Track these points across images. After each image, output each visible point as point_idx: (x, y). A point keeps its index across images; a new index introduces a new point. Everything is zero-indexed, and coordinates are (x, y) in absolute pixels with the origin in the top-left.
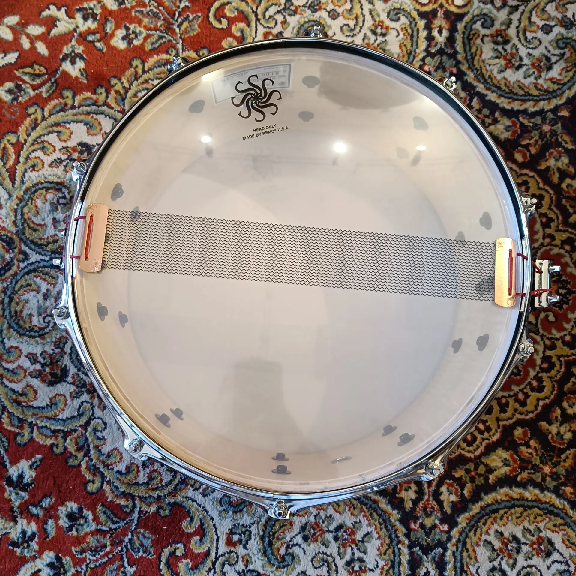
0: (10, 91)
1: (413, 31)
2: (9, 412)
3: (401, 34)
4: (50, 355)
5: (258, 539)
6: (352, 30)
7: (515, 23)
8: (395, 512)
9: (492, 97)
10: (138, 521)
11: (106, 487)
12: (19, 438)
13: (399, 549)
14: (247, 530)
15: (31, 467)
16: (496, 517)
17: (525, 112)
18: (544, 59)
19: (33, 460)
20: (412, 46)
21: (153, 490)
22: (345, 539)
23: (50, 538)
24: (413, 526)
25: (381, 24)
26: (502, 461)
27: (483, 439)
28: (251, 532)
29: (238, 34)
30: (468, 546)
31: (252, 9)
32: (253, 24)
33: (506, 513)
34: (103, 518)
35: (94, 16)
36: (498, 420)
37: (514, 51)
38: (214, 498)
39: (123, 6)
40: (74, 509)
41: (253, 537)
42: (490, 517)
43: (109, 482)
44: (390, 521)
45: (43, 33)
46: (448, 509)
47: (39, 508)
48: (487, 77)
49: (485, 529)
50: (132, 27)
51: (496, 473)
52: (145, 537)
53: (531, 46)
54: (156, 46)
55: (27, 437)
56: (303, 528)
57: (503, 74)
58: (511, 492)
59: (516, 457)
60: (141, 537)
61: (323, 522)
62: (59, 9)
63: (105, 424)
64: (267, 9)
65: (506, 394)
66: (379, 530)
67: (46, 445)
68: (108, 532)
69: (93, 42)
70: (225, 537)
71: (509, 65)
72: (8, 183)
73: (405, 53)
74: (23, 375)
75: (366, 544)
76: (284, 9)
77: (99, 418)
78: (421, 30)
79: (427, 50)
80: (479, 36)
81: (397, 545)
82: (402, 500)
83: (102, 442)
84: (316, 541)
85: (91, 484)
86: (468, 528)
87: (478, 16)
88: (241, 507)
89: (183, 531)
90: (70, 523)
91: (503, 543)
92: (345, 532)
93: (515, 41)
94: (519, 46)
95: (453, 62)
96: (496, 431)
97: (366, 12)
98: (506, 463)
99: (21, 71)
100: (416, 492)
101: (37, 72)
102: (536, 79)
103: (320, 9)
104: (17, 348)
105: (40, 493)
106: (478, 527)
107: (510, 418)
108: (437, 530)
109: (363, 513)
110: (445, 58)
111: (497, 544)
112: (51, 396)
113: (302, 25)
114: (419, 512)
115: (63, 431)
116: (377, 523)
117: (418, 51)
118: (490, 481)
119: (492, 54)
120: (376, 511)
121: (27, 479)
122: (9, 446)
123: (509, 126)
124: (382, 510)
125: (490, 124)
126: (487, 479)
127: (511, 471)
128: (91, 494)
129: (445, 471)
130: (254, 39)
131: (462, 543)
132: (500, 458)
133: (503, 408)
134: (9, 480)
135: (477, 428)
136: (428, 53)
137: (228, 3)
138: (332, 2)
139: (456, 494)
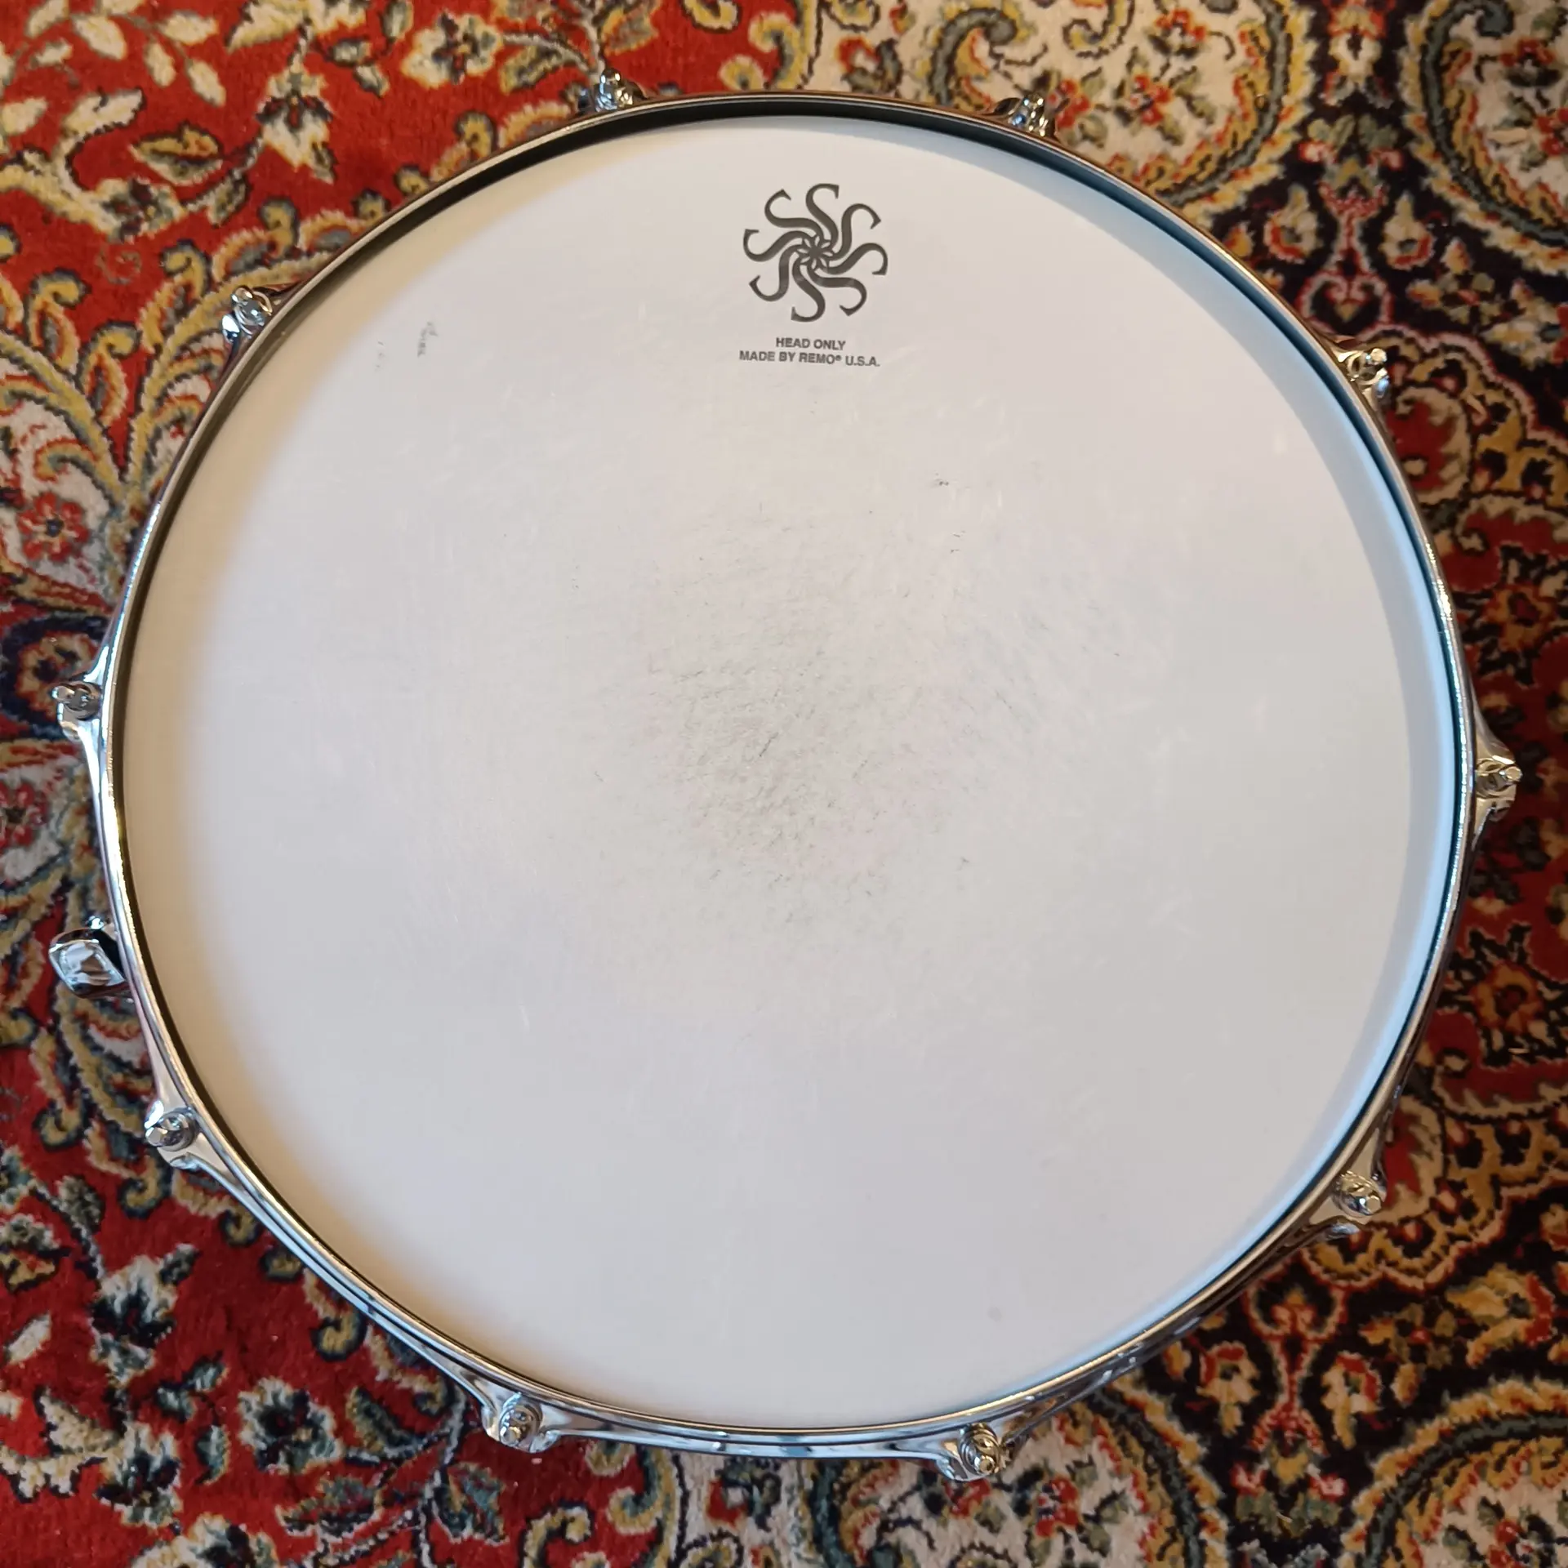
0: (115, 206)
1: (1274, 44)
2: (103, 1122)
3: (1241, 50)
5: (798, 1501)
6: (1096, 37)
8: (1192, 1438)
9: (1503, 238)
10: (461, 1439)
11: (372, 1345)
12: (131, 1198)
13: (1202, 1544)
14: (767, 1476)
15: (164, 1277)
16: (1483, 1463)
19: (170, 1257)
20: (1271, 86)
22: (1047, 1511)
23: (216, 1478)
24: (1242, 1479)
25: (1181, 20)
26: (1506, 1302)
27: (1453, 1238)
28: (778, 1482)
29: (767, 46)
30: (1401, 1541)
32: (810, 17)
33: (1513, 1450)
34: (362, 1427)
36: (1496, 1182)
40: (282, 1399)
41: (784, 1496)
42: (1466, 1462)
44: (1177, 1464)
45: (211, 39)
46: (1344, 1434)
47: (184, 1394)
48: (1488, 181)
49: (1450, 1494)
50: (463, 22)
51: (1486, 1336)
52: (479, 1485)
54: (532, 77)
55: (152, 1191)
56: (928, 1474)
57: (1535, 173)
58: (1528, 1391)
59: (1546, 1291)
60: (469, 1485)
65: (1521, 1108)
66: (1144, 1487)
67: (206, 1218)
68: (377, 1467)
69: (351, 65)
70: (705, 1492)
71: (1555, 145)
72: (107, 468)
73: (1250, 106)
75: (1107, 1527)
78: (1298, 38)
79: (1313, 99)
80: (1468, 57)
81: (1197, 1532)
82: (1213, 1406)
84: (965, 1512)
85: (329, 1331)
86: (1402, 1492)
89: (588, 1472)
90: (270, 1440)
91: (1502, 1536)
92: (1048, 1489)
95: (1390, 134)
96: (1491, 1215)
98: (1516, 1307)
99: (147, 146)
100: (1253, 1382)
101: (193, 150)
105: (188, 1353)
106: (1430, 1489)
107: (1531, 1180)
108: (1314, 1495)
109: (1099, 1439)
110: (1366, 122)
111: (1485, 1540)
113: (952, 22)
114: (1262, 1441)
116: (1140, 1468)
117: (1287, 101)
118: (1470, 1359)
119: (1504, 112)
120: (1137, 1434)
121: (152, 1312)
122: (102, 1216)
123: (1550, 327)
124: (1155, 1432)
125: (1495, 320)
126: (1460, 1352)
127: (1530, 1332)
128: (331, 1358)
129: (1340, 1326)
130: (811, 62)
131: (1383, 1534)
132: (1500, 1292)
133: (1513, 1149)
134: (103, 1314)
135: (1434, 1204)
136: (1318, 107)
139: (1371, 1393)
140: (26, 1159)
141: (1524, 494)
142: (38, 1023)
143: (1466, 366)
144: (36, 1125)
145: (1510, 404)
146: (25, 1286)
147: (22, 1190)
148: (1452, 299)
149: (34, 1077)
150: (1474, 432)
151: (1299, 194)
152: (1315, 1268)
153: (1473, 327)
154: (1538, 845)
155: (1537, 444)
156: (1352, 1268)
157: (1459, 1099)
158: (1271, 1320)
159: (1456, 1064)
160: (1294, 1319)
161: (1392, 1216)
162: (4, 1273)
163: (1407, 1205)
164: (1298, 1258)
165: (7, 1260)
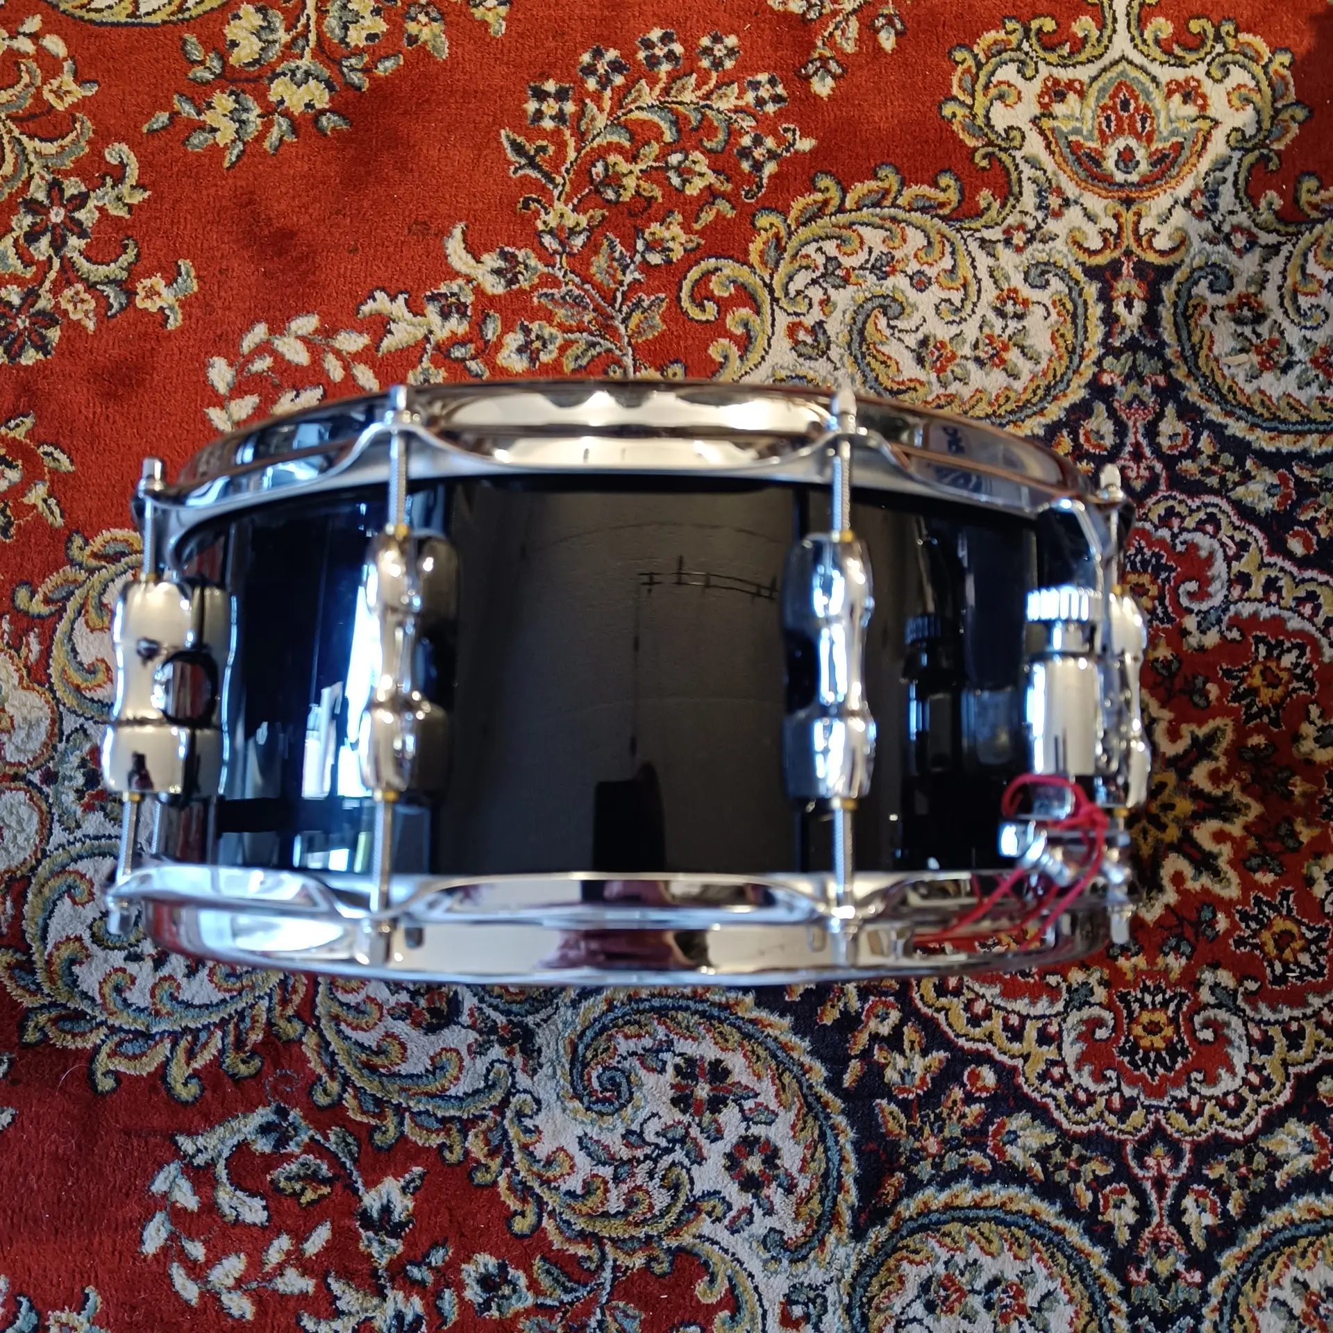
1: (1076, 308)
2: (354, 1087)
3: (1053, 312)
5: (840, 1312)
6: (958, 310)
7: (1275, 279)
8: (1098, 1250)
9: (1237, 428)
10: (612, 1285)
11: (547, 1223)
12: (378, 1137)
13: (1111, 1321)
14: (818, 1296)
15: (404, 1190)
16: (1292, 1254)
17: (1303, 456)
19: (407, 1177)
20: (1076, 336)
21: (637, 1225)
22: (1006, 1306)
23: (450, 1324)
24: (1133, 1275)
25: (1012, 295)
26: (1299, 1144)
27: (1259, 1104)
28: (825, 1299)
29: (739, 331)
30: (1243, 1311)
31: (762, 279)
32: (766, 309)
33: (1311, 1244)
34: (545, 1282)
35: (461, 309)
36: (1285, 1064)
37: (1276, 335)
38: (751, 1235)
39: (514, 287)
40: (490, 1268)
41: (830, 1309)
42: (1282, 1253)
43: (552, 1214)
44: (1090, 1269)
45: (366, 347)
46: (1198, 1240)
47: (424, 1268)
48: (1225, 391)
49: (1272, 1277)
50: (535, 326)
51: (1287, 1168)
52: (627, 1316)
53: (1309, 324)
54: (584, 362)
55: (392, 1133)
56: (925, 1287)
57: (1255, 383)
58: (1318, 1203)
59: (1324, 1135)
60: (619, 1315)
61: (962, 1274)
62: (393, 299)
63: (538, 1102)
64: (791, 279)
65: (1297, 1013)
66: (1068, 1286)
67: (430, 1148)
68: (558, 1309)
69: (464, 360)
70: (778, 1311)
71: (1267, 364)
73: (1063, 350)
74: (377, 1015)
75: (1046, 1314)
76: (823, 276)
77: (525, 1091)
78: (1091, 302)
79: (1104, 343)
80: (1205, 308)
81: (1106, 1314)
82: (1110, 1227)
83: (535, 1137)
84: (951, 1311)
85: (518, 1218)
86: (1240, 1277)
87: (1201, 268)
88: (804, 1252)
89: (698, 1301)
90: (485, 1296)
91: (1309, 1302)
92: (1004, 1291)
94: (1286, 324)
95: (1157, 364)
96: (1283, 1085)
97: (983, 273)
98: (1305, 1148)
100: (1135, 1209)
102: (1321, 389)
103: (894, 271)
105: (424, 1240)
106: (1259, 1274)
107: (1308, 1061)
108: (1182, 1283)
109: (1037, 1255)
110: (1141, 356)
111: (1298, 1306)
112: (432, 1053)
113: (861, 306)
114: (1144, 1249)
115: (460, 1119)
116: (1065, 1273)
117: (1087, 345)
118: (1277, 1184)
119: (1232, 344)
120: (1061, 1250)
121: (398, 1215)
122: (359, 1152)
123: (1273, 486)
124: (1072, 1247)
125: (1236, 484)
126: (1271, 1180)
127: (1317, 1164)
128: (521, 1237)
129: (1189, 1168)
130: (769, 339)
131: (1230, 1305)
132: (1295, 1137)
133: (1295, 1040)
134: (365, 1218)
135: (1245, 1081)
136: (1109, 350)
137: (717, 269)
138: (916, 256)
139: (1214, 1212)
140: (305, 1117)
141: (1265, 599)
142: (306, 1025)
143: (1220, 516)
144: (310, 1095)
145: (1250, 540)
146: (311, 1203)
147: (304, 1138)
148: (1206, 472)
149: (304, 1060)
150: (1228, 560)
151: (1100, 407)
152: (1169, 1130)
153: (1222, 490)
154: (1294, 835)
155: (1270, 565)
156: (1194, 1128)
157: (1256, 1009)
158: (1143, 1166)
159: (1252, 986)
160: (1158, 1164)
161: (1218, 1091)
162: (296, 1195)
163: (1227, 1083)
164: (1157, 1122)
165: (298, 1187)
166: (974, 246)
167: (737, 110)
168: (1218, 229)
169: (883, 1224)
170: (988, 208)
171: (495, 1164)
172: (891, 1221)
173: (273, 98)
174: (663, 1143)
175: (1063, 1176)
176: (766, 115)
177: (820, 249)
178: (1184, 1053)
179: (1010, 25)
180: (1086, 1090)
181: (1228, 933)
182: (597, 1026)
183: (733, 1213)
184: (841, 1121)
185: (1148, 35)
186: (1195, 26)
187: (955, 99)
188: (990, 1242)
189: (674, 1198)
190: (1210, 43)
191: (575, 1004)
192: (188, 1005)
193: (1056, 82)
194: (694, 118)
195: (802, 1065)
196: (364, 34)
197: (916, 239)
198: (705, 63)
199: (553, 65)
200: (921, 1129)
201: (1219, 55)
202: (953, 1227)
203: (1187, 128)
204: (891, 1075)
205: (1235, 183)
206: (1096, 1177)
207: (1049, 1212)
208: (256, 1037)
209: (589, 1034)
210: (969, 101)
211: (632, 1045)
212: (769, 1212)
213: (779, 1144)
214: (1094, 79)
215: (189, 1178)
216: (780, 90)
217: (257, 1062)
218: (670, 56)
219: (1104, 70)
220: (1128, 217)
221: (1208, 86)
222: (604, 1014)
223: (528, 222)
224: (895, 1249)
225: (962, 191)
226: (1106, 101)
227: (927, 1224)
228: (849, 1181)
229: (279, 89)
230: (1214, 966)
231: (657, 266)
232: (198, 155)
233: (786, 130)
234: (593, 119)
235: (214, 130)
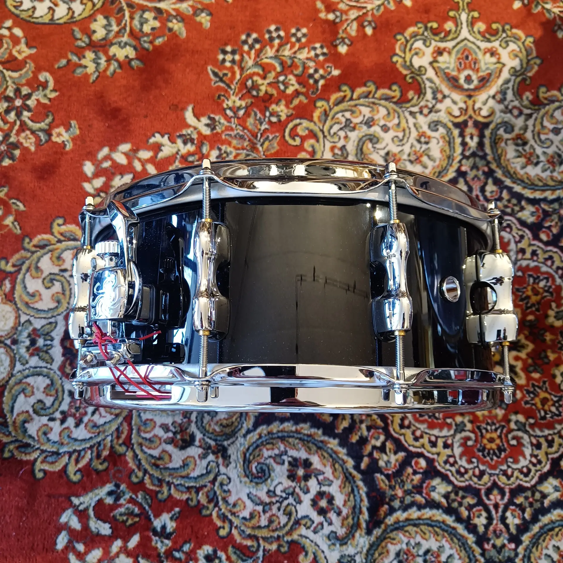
1: (450, 139)
2: (150, 474)
3: (441, 141)
4: (180, 425)
6: (401, 141)
7: (531, 128)
8: (471, 536)
9: (518, 189)
10: (263, 558)
11: (234, 532)
12: (160, 496)
14: (352, 560)
15: (171, 519)
16: (553, 535)
17: (545, 200)
18: (556, 156)
19: (173, 513)
20: (450, 151)
21: (273, 531)
24: (486, 546)
25: (423, 134)
26: (554, 488)
27: (537, 471)
29: (310, 149)
30: (532, 560)
31: (319, 128)
32: (321, 140)
33: (560, 530)
34: (234, 557)
35: (192, 141)
36: (547, 454)
37: (532, 151)
38: (323, 534)
39: (215, 131)
40: (210, 551)
42: (548, 535)
43: (236, 527)
44: (468, 544)
45: (152, 157)
46: (513, 530)
47: (180, 552)
48: (512, 173)
49: (544, 544)
50: (223, 148)
51: (549, 498)
53: (545, 146)
55: (166, 493)
56: (398, 554)
57: (524, 170)
58: (562, 512)
61: (414, 548)
62: (163, 136)
63: (229, 479)
64: (331, 127)
65: (551, 432)
66: (459, 551)
67: (182, 500)
69: (193, 162)
71: (529, 162)
73: (445, 157)
74: (158, 442)
76: (345, 126)
77: (224, 474)
78: (456, 137)
79: (462, 154)
80: (502, 140)
82: (475, 526)
83: (228, 494)
85: (221, 529)
86: (531, 545)
87: (500, 123)
88: (346, 541)
91: (560, 555)
92: (432, 555)
93: (532, 142)
94: (536, 146)
95: (483, 162)
96: (546, 463)
97: (411, 125)
98: (556, 489)
100: (486, 518)
102: (551, 172)
103: (374, 124)
104: (151, 420)
105: (181, 541)
106: (539, 544)
107: (556, 452)
108: (506, 549)
109: (445, 539)
110: (477, 159)
111: (556, 557)
112: (183, 458)
113: (361, 139)
114: (490, 535)
115: (195, 487)
116: (457, 546)
117: (455, 155)
118: (545, 505)
119: (514, 154)
120: (455, 536)
121: (169, 529)
122: (152, 502)
123: (533, 212)
124: (460, 535)
125: (519, 211)
126: (542, 503)
127: (561, 496)
128: (222, 538)
129: (509, 500)
130: (323, 153)
131: (527, 557)
132: (552, 485)
133: (550, 444)
134: (155, 531)
135: (531, 462)
136: (464, 157)
137: (300, 124)
138: (383, 118)
139: (519, 518)
140: (128, 487)
141: (531, 259)
142: (128, 447)
143: (512, 225)
144: (130, 477)
145: (525, 234)
146: (131, 525)
147: (127, 496)
148: (506, 207)
149: (127, 463)
150: (516, 243)
151: (461, 180)
152: (500, 483)
153: (513, 214)
154: (547, 357)
155: (534, 245)
156: (510, 482)
157: (534, 431)
158: (489, 499)
159: (532, 421)
160: (495, 498)
161: (519, 466)
162: (124, 522)
163: (523, 463)
164: (494, 481)
165: (125, 518)
166: (407, 114)
167: (308, 59)
168: (507, 107)
169: (379, 527)
170: (412, 99)
171: (211, 506)
172: (383, 526)
173: (111, 53)
174: (284, 495)
175: (455, 505)
176: (319, 61)
177: (343, 116)
178: (505, 450)
179: (420, 25)
180: (464, 468)
181: (522, 399)
182: (255, 445)
183: (315, 525)
184: (361, 484)
185: (475, 29)
186: (494, 26)
187: (397, 55)
188: (425, 533)
189: (289, 519)
190: (500, 33)
191: (245, 436)
192: (76, 440)
193: (439, 48)
194: (289, 62)
195: (343, 460)
196: (150, 28)
197: (383, 111)
198: (293, 39)
199: (230, 40)
200: (395, 487)
201: (504, 38)
202: (409, 528)
203: (492, 67)
204: (381, 463)
205: (513, 89)
206: (469, 505)
207: (450, 520)
208: (106, 453)
209: (251, 449)
210: (403, 55)
211: (270, 453)
212: (330, 524)
213: (334, 494)
214: (454, 47)
215: (77, 516)
216: (325, 50)
217: (106, 464)
218: (279, 37)
219: (458, 43)
220: (470, 103)
221: (500, 50)
222: (258, 440)
223: (220, 104)
224: (385, 538)
225: (401, 92)
226: (459, 56)
227: (398, 527)
228: (364, 510)
229: (113, 50)
230: (516, 413)
231: (275, 123)
232: (79, 78)
233: (328, 67)
234: (247, 62)
235: (86, 67)
